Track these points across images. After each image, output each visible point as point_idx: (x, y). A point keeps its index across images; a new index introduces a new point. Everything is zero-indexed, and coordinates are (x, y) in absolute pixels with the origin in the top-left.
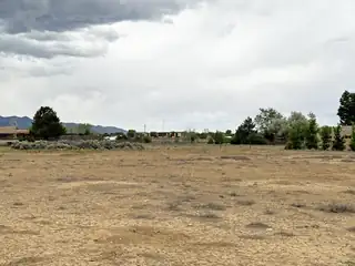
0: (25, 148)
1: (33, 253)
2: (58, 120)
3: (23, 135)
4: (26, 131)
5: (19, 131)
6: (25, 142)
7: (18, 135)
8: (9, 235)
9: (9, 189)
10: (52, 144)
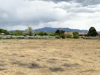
0: (86, 38)
1: (92, 68)
2: (96, 31)
3: (86, 35)
4: (87, 34)
5: (85, 34)
6: (86, 37)
7: (84, 35)
8: (85, 63)
9: (83, 50)
10: (94, 38)
